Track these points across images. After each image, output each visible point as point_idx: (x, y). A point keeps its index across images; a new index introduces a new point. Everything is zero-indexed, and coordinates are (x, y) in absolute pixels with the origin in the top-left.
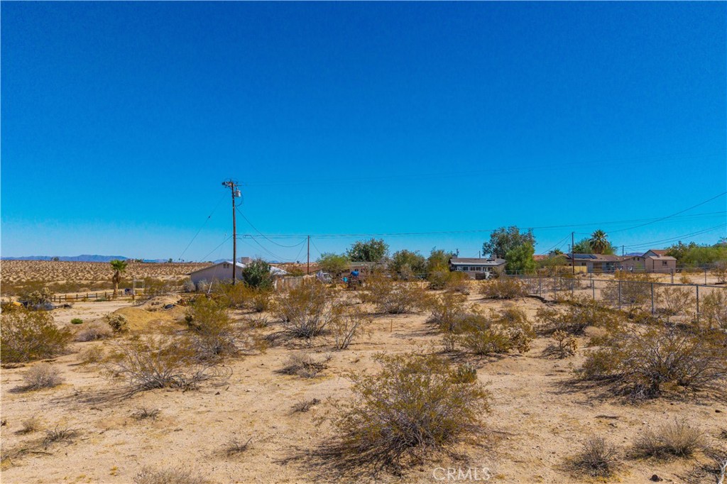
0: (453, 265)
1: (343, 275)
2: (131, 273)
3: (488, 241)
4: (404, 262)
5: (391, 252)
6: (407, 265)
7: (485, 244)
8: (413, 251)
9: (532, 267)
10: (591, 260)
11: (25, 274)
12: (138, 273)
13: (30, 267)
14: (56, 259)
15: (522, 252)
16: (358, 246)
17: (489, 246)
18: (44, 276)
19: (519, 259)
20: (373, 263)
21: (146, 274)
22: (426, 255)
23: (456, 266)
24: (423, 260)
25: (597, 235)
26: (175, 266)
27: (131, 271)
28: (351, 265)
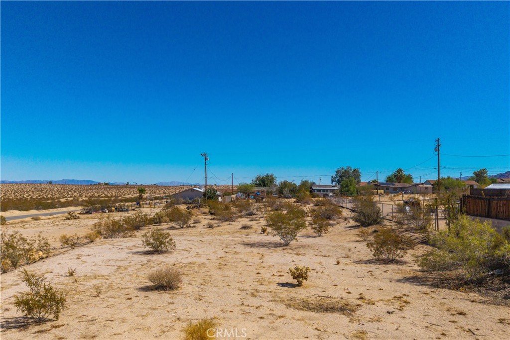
0: (313, 189)
1: (251, 195)
2: (104, 193)
3: (334, 174)
4: (285, 187)
5: (278, 181)
6: (286, 189)
7: (332, 177)
8: (291, 181)
9: (354, 190)
10: (392, 186)
11: (33, 193)
12: (108, 192)
13: (35, 188)
14: (50, 183)
15: (349, 182)
16: (258, 177)
17: (335, 178)
18: (46, 194)
19: (347, 186)
20: (267, 188)
21: (114, 193)
22: (298, 183)
23: (314, 189)
24: (296, 186)
25: (398, 172)
26: (132, 188)
27: (103, 190)
28: (256, 189)
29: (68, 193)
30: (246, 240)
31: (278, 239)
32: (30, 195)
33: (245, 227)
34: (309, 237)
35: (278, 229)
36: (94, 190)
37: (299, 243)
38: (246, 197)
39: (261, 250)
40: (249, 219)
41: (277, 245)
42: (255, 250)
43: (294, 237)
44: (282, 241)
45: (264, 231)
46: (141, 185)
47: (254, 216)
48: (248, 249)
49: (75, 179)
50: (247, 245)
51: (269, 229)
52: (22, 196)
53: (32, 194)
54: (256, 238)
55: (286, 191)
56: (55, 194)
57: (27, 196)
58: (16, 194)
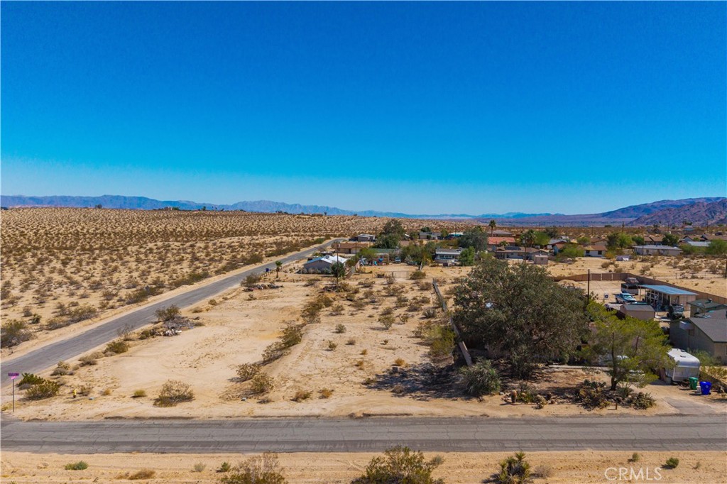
1: (374, 260)
4: (408, 252)
19: (466, 256)
20: (391, 251)
29: (131, 224)
30: (371, 326)
31: (384, 326)
33: (370, 316)
34: (399, 324)
37: (393, 328)
38: (369, 262)
39: (377, 331)
40: (372, 307)
41: (383, 329)
42: (375, 332)
43: (390, 326)
44: (386, 327)
45: (380, 319)
47: (375, 304)
48: (372, 331)
50: (372, 328)
54: (375, 324)
57: (81, 229)
58: (65, 226)
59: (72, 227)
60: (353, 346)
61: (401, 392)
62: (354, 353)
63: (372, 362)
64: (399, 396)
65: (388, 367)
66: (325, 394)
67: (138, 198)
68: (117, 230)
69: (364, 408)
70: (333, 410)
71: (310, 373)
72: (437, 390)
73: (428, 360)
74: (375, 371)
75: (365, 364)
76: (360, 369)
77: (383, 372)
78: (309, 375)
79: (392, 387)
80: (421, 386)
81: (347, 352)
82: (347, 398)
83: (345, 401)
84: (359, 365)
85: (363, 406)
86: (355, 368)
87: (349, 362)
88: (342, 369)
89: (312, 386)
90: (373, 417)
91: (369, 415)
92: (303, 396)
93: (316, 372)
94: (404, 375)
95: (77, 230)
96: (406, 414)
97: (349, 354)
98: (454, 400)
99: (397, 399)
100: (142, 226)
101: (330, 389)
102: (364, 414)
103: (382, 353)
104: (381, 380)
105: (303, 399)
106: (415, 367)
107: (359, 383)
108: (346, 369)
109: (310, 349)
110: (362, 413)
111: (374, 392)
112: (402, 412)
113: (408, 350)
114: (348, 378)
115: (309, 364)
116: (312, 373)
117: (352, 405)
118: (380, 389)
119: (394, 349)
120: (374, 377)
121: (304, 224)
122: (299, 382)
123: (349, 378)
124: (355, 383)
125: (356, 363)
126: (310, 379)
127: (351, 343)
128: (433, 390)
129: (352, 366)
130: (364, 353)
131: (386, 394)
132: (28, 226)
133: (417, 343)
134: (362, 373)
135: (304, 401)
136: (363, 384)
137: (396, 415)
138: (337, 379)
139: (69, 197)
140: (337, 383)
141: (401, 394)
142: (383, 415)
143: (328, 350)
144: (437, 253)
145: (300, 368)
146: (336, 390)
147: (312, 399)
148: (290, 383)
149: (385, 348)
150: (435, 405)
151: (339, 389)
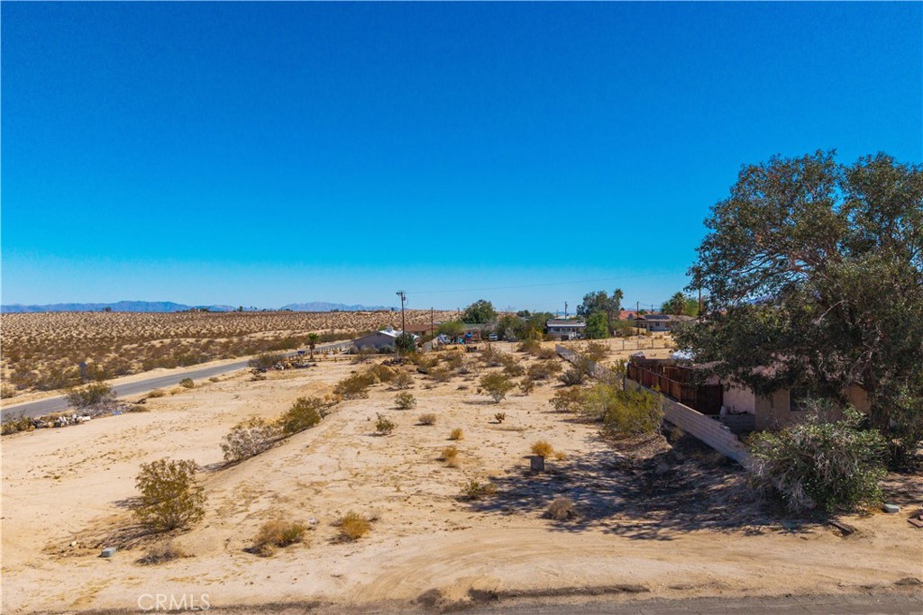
0: (548, 327)
1: (459, 337)
3: (581, 303)
4: (508, 325)
6: (509, 329)
7: (578, 307)
10: (664, 320)
11: (85, 329)
12: (212, 326)
13: (86, 320)
14: (108, 309)
15: (598, 318)
17: (583, 308)
18: (108, 331)
19: (595, 324)
20: (482, 326)
21: (222, 326)
23: (550, 328)
25: (676, 297)
26: (251, 317)
27: (202, 322)
28: (465, 328)
29: (144, 327)
30: (465, 400)
31: (490, 398)
32: (81, 332)
33: (461, 388)
34: (517, 396)
35: (491, 390)
36: (187, 322)
37: (507, 401)
38: (452, 340)
39: (478, 406)
40: (463, 379)
41: (489, 403)
42: (473, 406)
43: (503, 396)
44: (494, 400)
45: (479, 391)
46: (264, 310)
47: (468, 375)
48: (468, 406)
49: (142, 300)
50: (467, 403)
51: (484, 391)
52: (68, 334)
53: (85, 332)
54: (472, 398)
55: (509, 332)
56: (124, 331)
57: (78, 335)
58: (58, 331)
59: (66, 333)
60: (430, 428)
61: (570, 516)
62: (436, 439)
63: (476, 453)
64: (571, 529)
65: (516, 461)
66: (350, 531)
67: (163, 303)
68: (124, 335)
69: (472, 571)
70: (367, 581)
71: (323, 479)
72: (668, 508)
73: (602, 447)
74: (487, 469)
75: (459, 456)
76: (451, 466)
77: (508, 472)
78: (318, 483)
79: (539, 504)
80: (618, 500)
81: (417, 438)
82: (413, 538)
83: (410, 547)
84: (447, 458)
85: (468, 564)
86: (437, 466)
87: (422, 454)
88: (405, 467)
89: (318, 513)
90: (508, 603)
91: (492, 596)
92: (279, 537)
93: (339, 475)
94: (559, 477)
95: (71, 335)
96: (626, 589)
97: (422, 440)
98: (749, 533)
99: (565, 538)
100: (157, 329)
101: (368, 515)
102: (473, 593)
103: (495, 437)
104: (505, 488)
105: (281, 545)
106: (580, 459)
107: (448, 498)
108: (415, 468)
109: (334, 434)
110: (466, 587)
111: (492, 518)
112: (608, 582)
113: (551, 431)
114: (420, 487)
115: (325, 460)
116: (329, 479)
117: (429, 560)
118: (507, 511)
119: (519, 430)
120: (487, 482)
121: (365, 321)
122: (286, 500)
123: (424, 487)
124: (438, 499)
125: (439, 455)
126: (318, 492)
127: (427, 422)
128: (659, 508)
129: (430, 462)
130: (456, 436)
131: (527, 523)
132: (10, 332)
133: (565, 421)
134: (455, 475)
135: (281, 552)
136: (459, 499)
137: (590, 592)
138: (390, 491)
139: (78, 304)
140: (390, 499)
141: (573, 523)
142: (545, 594)
143: (375, 435)
144: (549, 325)
145: (300, 469)
146: (385, 516)
147: (307, 546)
148: (263, 504)
149: (501, 429)
150: (700, 551)
151: (393, 513)
